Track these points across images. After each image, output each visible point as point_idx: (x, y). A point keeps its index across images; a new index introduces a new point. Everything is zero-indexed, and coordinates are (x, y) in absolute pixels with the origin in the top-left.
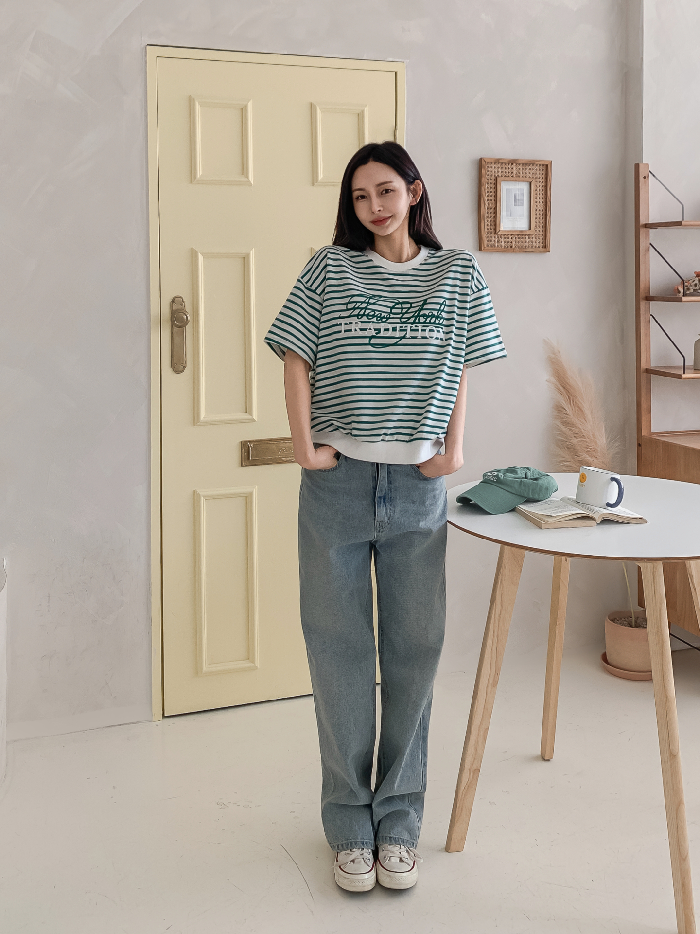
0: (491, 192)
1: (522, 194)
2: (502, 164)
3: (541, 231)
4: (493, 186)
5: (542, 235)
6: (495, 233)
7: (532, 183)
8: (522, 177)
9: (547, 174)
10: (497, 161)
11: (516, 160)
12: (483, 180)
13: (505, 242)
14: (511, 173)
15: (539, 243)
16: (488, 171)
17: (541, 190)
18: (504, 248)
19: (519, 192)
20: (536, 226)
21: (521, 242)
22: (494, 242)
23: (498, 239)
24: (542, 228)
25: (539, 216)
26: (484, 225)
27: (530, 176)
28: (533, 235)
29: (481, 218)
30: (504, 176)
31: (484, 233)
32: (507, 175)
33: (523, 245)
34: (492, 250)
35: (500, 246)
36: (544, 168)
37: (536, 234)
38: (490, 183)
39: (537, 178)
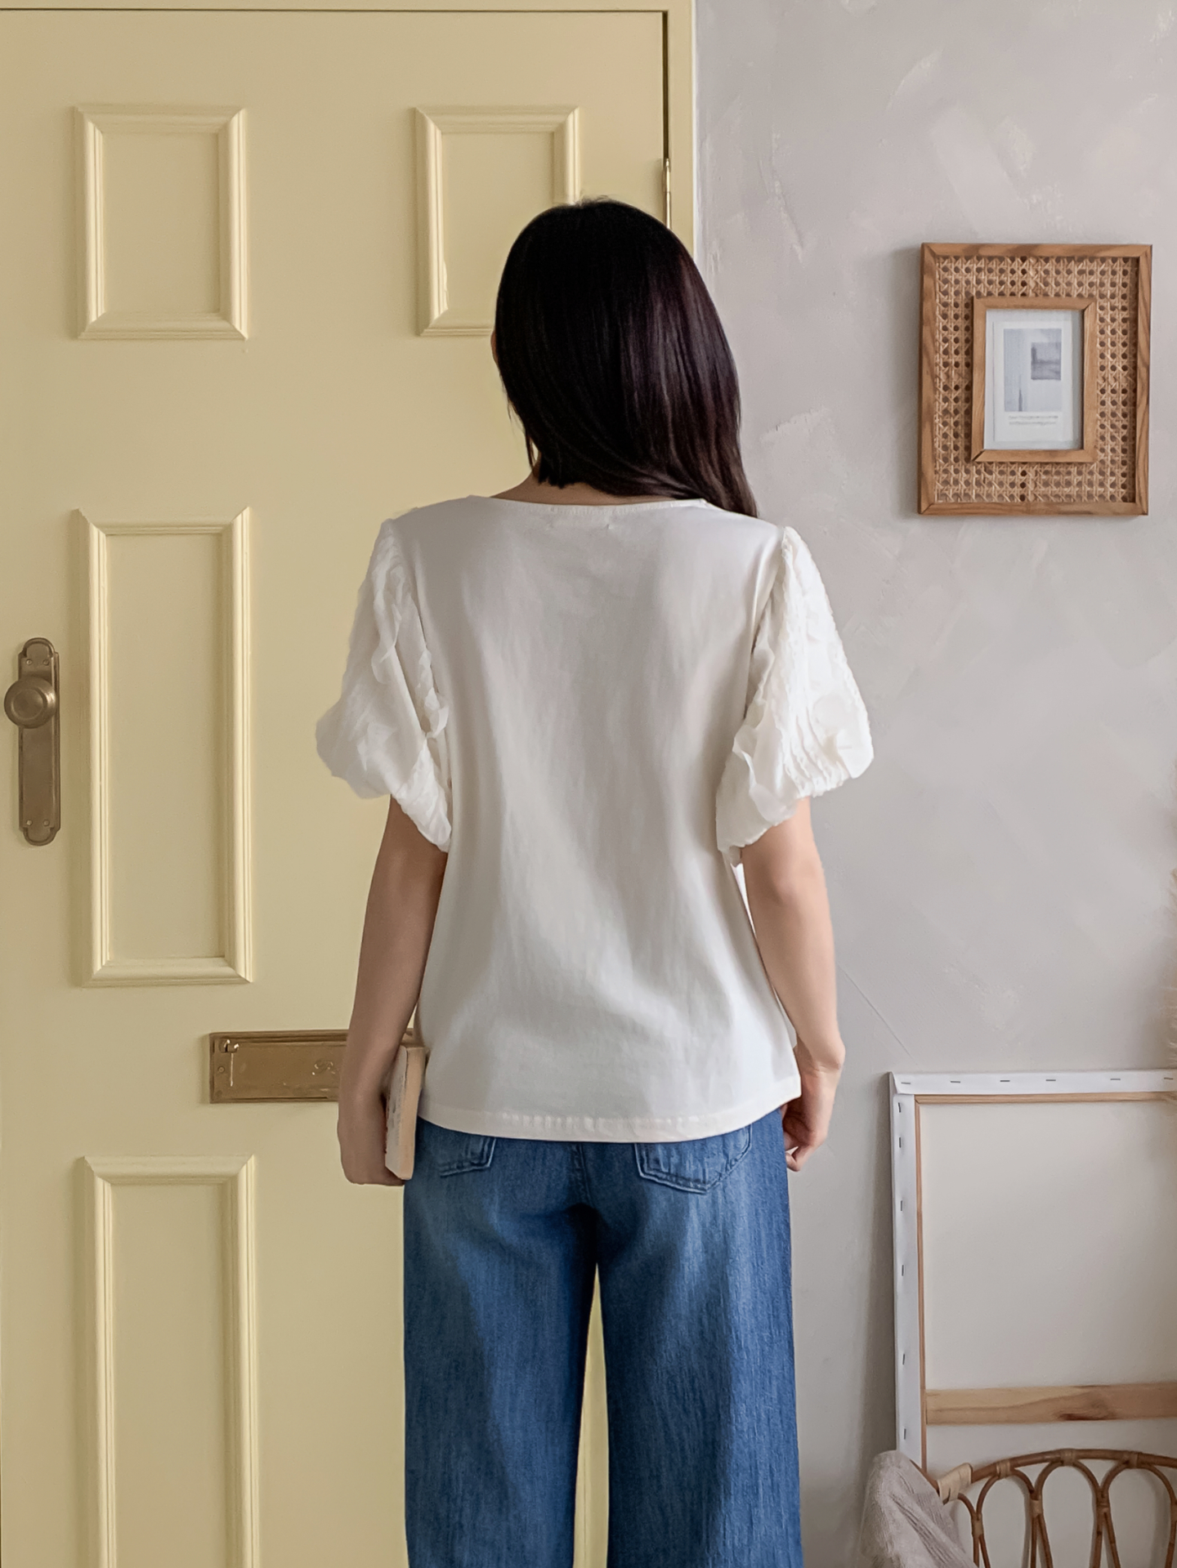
0: (956, 340)
1: (1058, 346)
2: (990, 258)
3: (1119, 451)
4: (961, 323)
5: (1124, 463)
6: (968, 460)
7: (1086, 312)
8: (1057, 295)
9: (1135, 285)
10: (973, 252)
11: (1035, 246)
12: (934, 307)
13: (1001, 484)
14: (1018, 284)
15: (1113, 485)
16: (946, 281)
17: (1120, 332)
18: (997, 501)
19: (1045, 340)
20: (1103, 438)
21: (1053, 485)
22: (964, 487)
23: (977, 476)
24: (1122, 443)
25: (1112, 407)
26: (933, 437)
27: (1084, 292)
28: (1091, 464)
29: (920, 418)
30: (997, 295)
31: (930, 458)
32: (1005, 292)
33: (1060, 494)
34: (958, 509)
35: (984, 497)
36: (1126, 268)
37: (1102, 462)
38: (951, 314)
39: (1105, 296)
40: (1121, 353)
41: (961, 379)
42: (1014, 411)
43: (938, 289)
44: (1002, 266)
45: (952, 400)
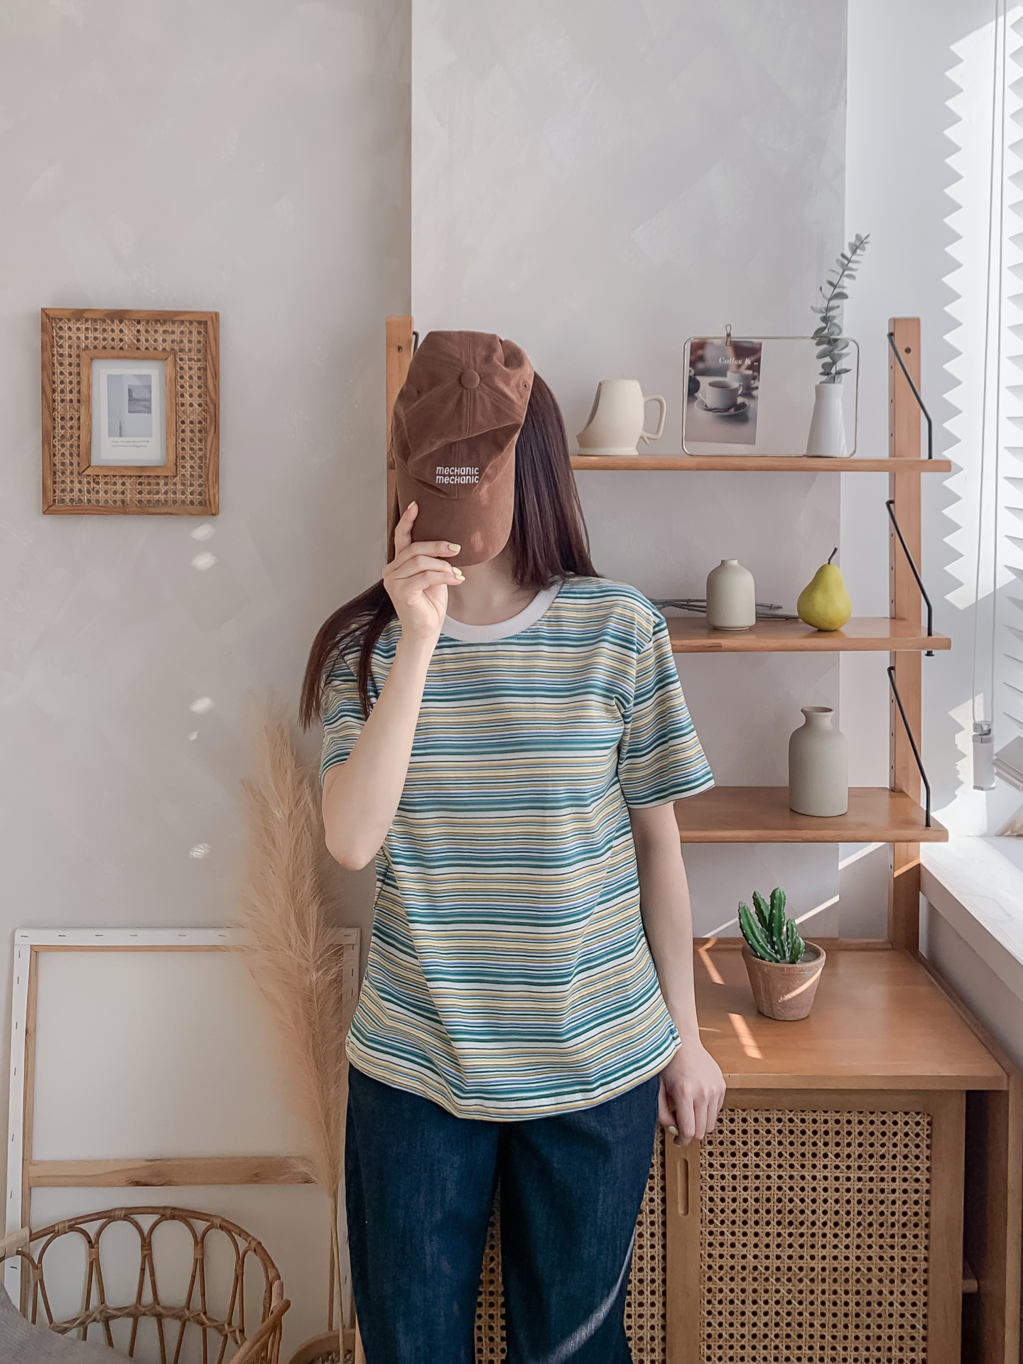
0: (71, 383)
1: (150, 387)
2: (95, 320)
3: (197, 467)
4: (74, 369)
5: (200, 477)
6: (80, 473)
7: (166, 362)
8: (147, 349)
10: (79, 315)
11: (129, 311)
12: (52, 355)
13: (106, 492)
14: (117, 340)
15: (192, 493)
16: (61, 337)
17: (195, 378)
18: (104, 504)
19: (136, 383)
20: (183, 458)
21: (145, 493)
22: (78, 494)
23: (87, 486)
24: (198, 461)
25: (191, 434)
26: (54, 455)
27: (167, 347)
28: (175, 477)
29: (48, 440)
30: (101, 348)
31: (52, 471)
32: (106, 346)
33: (151, 499)
34: (75, 508)
35: (94, 502)
36: (199, 329)
37: (183, 475)
38: (66, 361)
39: (185, 350)
40: (197, 394)
41: (74, 413)
42: (115, 436)
43: (56, 342)
44: (104, 327)
45: (69, 426)
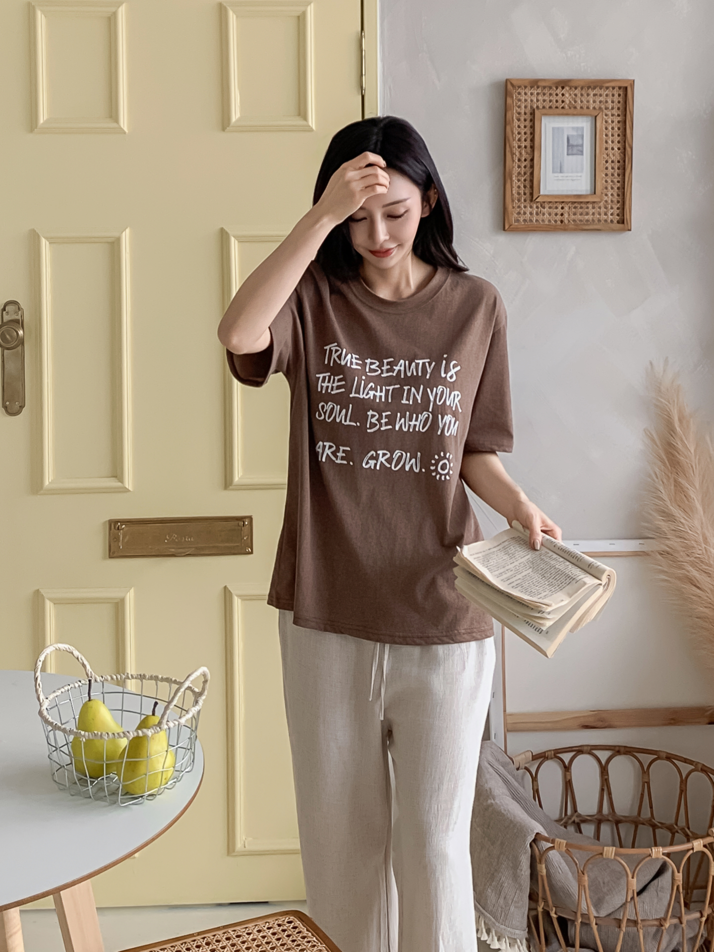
0: (525, 133)
1: (582, 136)
2: (544, 87)
3: (616, 195)
4: (528, 123)
5: (618, 202)
6: (531, 200)
7: (597, 118)
8: (581, 108)
9: (625, 102)
10: (535, 83)
11: (569, 81)
12: (513, 114)
13: (550, 214)
14: (560, 102)
15: (612, 214)
16: (520, 100)
17: (616, 129)
18: (548, 223)
19: (575, 133)
20: (606, 188)
21: (578, 214)
22: (529, 216)
23: (536, 209)
24: (617, 191)
25: (611, 170)
26: (512, 187)
27: (596, 107)
28: (600, 202)
29: (505, 177)
30: (548, 107)
31: (510, 200)
32: (552, 106)
33: (583, 219)
34: (525, 228)
35: (540, 222)
36: (620, 93)
37: (606, 201)
38: (522, 119)
39: (609, 108)
40: (617, 140)
41: (527, 156)
42: (557, 172)
43: (515, 104)
44: (550, 92)
45: (523, 167)
